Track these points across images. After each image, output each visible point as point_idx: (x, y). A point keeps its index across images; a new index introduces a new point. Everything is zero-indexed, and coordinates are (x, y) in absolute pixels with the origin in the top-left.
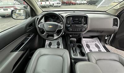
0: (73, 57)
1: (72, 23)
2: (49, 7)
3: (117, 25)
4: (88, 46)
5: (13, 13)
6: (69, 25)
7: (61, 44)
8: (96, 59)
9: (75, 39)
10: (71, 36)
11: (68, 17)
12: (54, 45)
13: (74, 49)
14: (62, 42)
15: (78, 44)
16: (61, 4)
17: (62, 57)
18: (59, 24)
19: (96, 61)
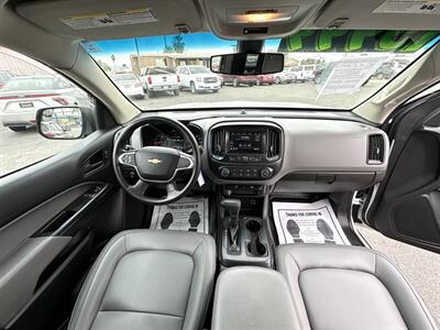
0: (226, 256)
1: (231, 151)
2: (176, 94)
3: (381, 158)
4: (293, 228)
5: (44, 118)
6: (220, 158)
7: (202, 220)
8: (302, 266)
9: (238, 203)
10: (229, 192)
11: (217, 132)
12: (180, 224)
13: (233, 235)
14: (207, 214)
15: (250, 219)
16: (219, 83)
17: (191, 255)
18: (183, 155)
19: (301, 271)
